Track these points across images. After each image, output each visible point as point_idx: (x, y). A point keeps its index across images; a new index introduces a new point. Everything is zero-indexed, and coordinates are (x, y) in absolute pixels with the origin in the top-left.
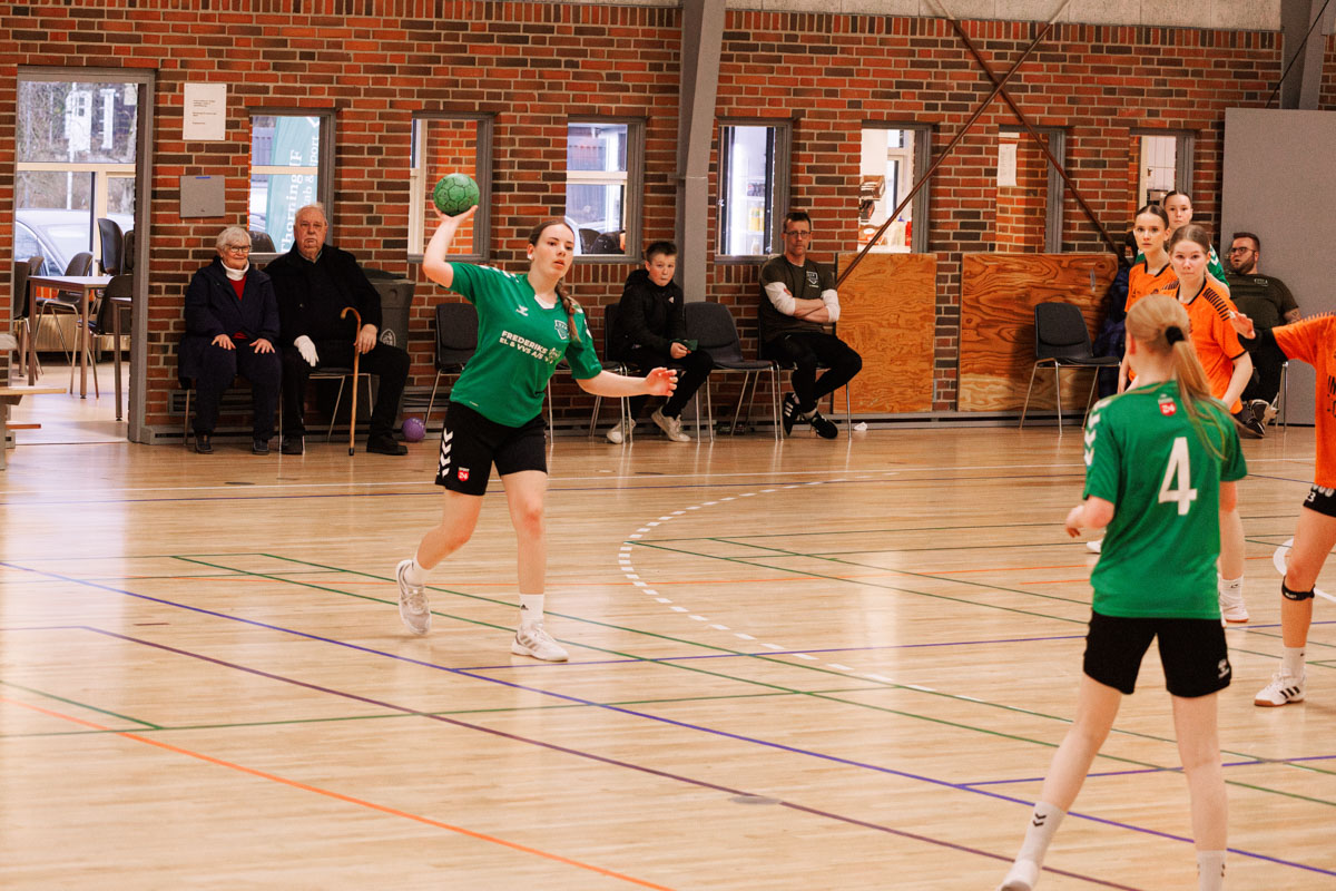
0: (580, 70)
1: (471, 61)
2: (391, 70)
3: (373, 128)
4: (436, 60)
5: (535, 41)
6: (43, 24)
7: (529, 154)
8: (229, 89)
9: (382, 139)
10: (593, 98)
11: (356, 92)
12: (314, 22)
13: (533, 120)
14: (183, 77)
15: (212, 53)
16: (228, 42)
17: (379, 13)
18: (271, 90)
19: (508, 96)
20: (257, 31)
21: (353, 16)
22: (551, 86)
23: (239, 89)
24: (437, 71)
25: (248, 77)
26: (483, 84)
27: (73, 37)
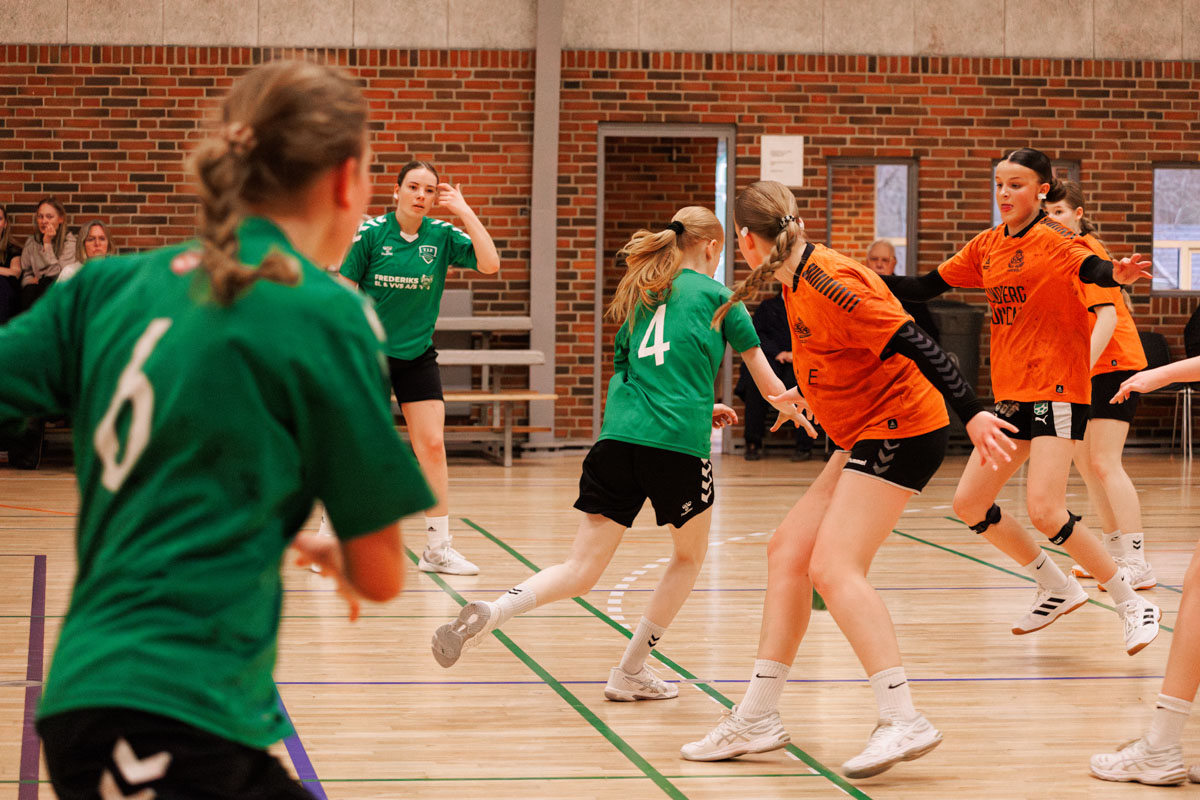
0: (1163, 120)
1: (1051, 114)
2: (970, 122)
3: (952, 174)
4: (1015, 113)
5: (1116, 94)
6: (622, 86)
7: (1111, 197)
8: (806, 141)
9: (961, 185)
10: (1177, 146)
11: (935, 143)
12: (890, 80)
13: (1115, 166)
14: (761, 130)
15: (788, 109)
16: (805, 99)
17: (956, 71)
18: (848, 141)
19: (1089, 145)
20: (833, 89)
21: (929, 74)
22: (1134, 136)
23: (816, 141)
24: (1016, 123)
25: (825, 131)
26: (1063, 134)
27: (652, 96)
